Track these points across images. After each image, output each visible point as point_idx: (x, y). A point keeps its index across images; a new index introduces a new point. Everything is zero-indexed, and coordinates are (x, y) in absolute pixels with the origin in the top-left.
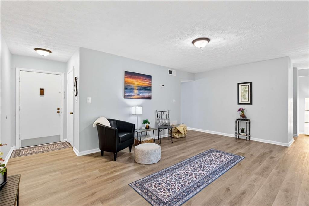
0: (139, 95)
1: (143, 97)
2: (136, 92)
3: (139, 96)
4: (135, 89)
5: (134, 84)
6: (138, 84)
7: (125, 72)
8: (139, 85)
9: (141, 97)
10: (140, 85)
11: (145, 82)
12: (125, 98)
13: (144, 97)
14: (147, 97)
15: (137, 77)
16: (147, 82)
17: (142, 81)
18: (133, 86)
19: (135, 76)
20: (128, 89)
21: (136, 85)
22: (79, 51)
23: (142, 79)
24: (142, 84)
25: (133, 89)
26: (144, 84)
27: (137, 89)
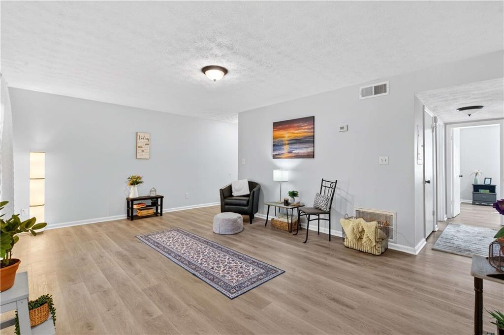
0: (290, 152)
1: (297, 156)
2: (286, 148)
3: (291, 155)
4: (286, 144)
5: (283, 137)
6: (289, 137)
7: (274, 123)
8: (291, 137)
9: (294, 155)
10: (293, 136)
11: (300, 131)
12: (273, 158)
13: (299, 156)
14: (304, 155)
15: (287, 126)
16: (304, 129)
17: (297, 130)
18: (282, 141)
19: (285, 126)
20: (277, 145)
21: (286, 139)
22: (238, 118)
23: (296, 127)
24: (296, 135)
25: (283, 145)
26: (299, 135)
27: (288, 144)
